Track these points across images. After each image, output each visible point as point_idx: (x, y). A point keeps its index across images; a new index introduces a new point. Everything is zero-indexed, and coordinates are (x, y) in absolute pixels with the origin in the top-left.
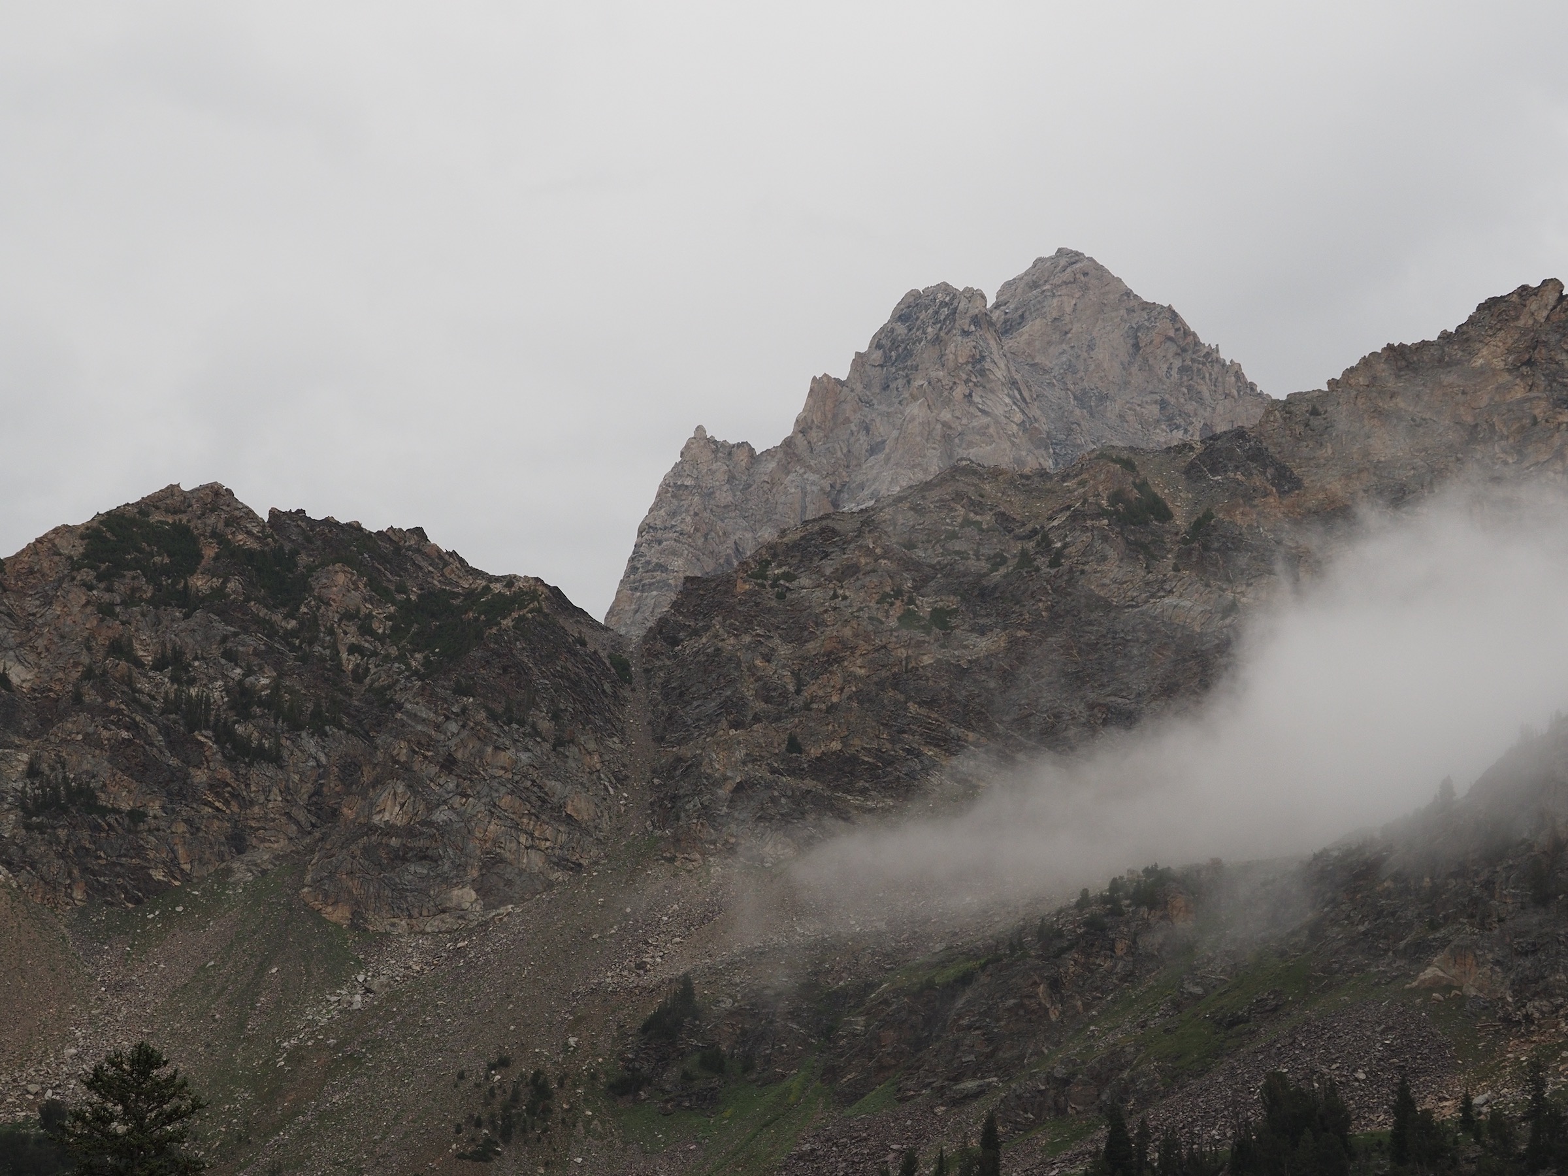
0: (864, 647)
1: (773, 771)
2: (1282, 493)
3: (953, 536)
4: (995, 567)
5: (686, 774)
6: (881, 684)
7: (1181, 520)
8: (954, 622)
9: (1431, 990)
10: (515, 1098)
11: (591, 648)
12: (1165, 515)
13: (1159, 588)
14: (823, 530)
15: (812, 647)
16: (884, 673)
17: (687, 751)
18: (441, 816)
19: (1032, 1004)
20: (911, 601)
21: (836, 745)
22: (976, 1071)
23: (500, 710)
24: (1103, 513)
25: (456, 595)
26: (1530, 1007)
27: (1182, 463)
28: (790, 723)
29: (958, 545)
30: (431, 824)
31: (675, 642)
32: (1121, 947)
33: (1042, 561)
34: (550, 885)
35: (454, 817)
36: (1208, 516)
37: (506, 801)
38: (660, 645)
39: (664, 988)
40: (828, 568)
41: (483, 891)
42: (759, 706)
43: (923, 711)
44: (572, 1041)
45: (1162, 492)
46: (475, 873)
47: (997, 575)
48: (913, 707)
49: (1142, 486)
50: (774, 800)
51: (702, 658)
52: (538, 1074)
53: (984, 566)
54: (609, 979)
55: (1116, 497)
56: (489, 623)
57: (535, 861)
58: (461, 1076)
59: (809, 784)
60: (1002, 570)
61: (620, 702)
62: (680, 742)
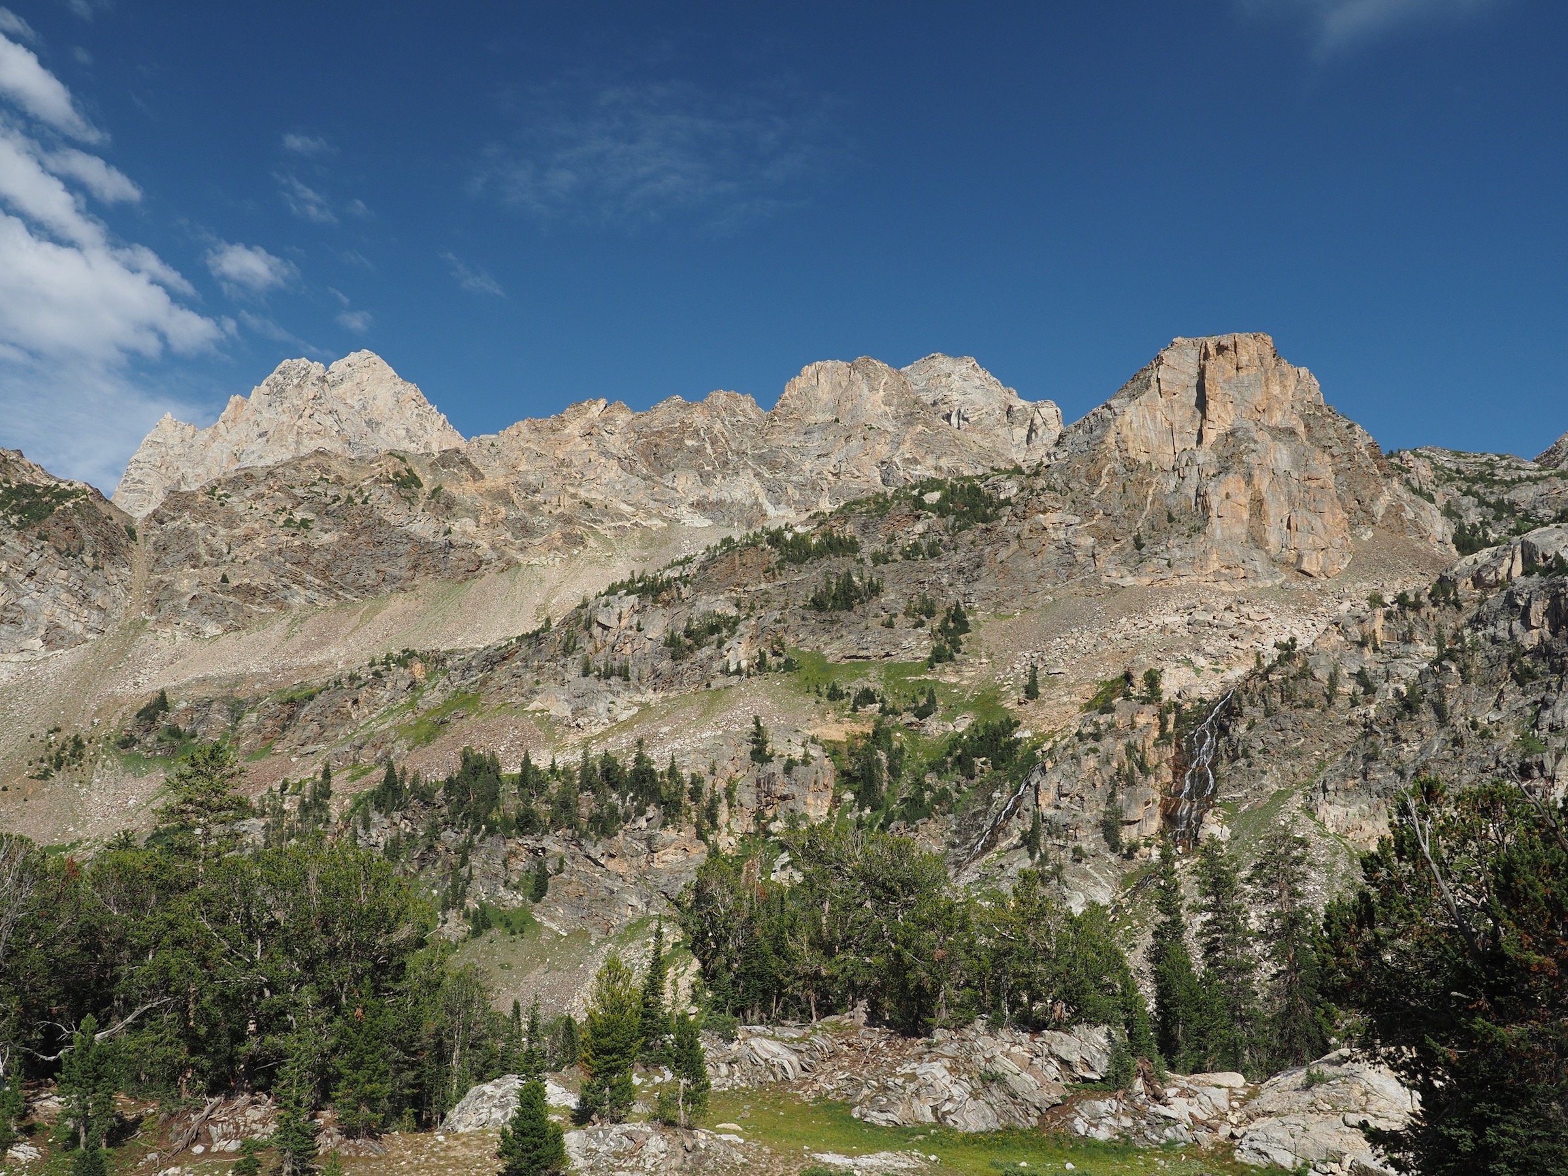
0: (264, 534)
1: (214, 591)
2: (475, 480)
3: (314, 484)
4: (334, 502)
5: (165, 588)
6: (272, 553)
7: (427, 488)
8: (311, 525)
9: (535, 711)
10: (64, 748)
11: (115, 521)
12: (420, 485)
13: (413, 519)
14: (246, 475)
15: (238, 532)
16: (274, 547)
17: (166, 578)
18: (25, 602)
19: (344, 710)
20: (291, 514)
21: (247, 581)
22: (315, 741)
23: (63, 549)
24: (390, 481)
25: (39, 488)
26: (579, 721)
27: (429, 461)
28: (222, 569)
29: (316, 489)
30: (19, 605)
31: (162, 523)
32: (389, 685)
33: (358, 501)
34: (86, 641)
35: (32, 602)
36: (440, 488)
37: (64, 596)
38: (154, 523)
39: (149, 696)
40: (248, 493)
41: (47, 642)
42: (207, 558)
43: (294, 567)
44: (96, 721)
45: (419, 474)
46: (43, 632)
47: (335, 506)
48: (288, 565)
49: (409, 471)
50: (212, 605)
51: (177, 532)
52: (77, 736)
53: (329, 500)
54: (118, 690)
55: (396, 474)
56: (58, 503)
57: (79, 628)
58: (32, 736)
59: (231, 598)
60: (338, 503)
61: (130, 551)
62: (163, 573)
